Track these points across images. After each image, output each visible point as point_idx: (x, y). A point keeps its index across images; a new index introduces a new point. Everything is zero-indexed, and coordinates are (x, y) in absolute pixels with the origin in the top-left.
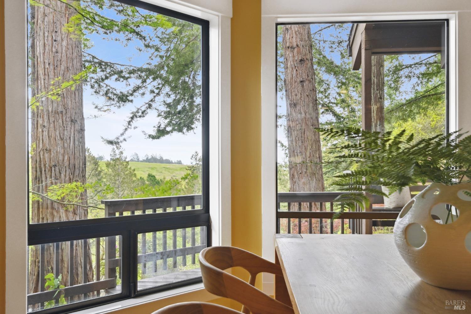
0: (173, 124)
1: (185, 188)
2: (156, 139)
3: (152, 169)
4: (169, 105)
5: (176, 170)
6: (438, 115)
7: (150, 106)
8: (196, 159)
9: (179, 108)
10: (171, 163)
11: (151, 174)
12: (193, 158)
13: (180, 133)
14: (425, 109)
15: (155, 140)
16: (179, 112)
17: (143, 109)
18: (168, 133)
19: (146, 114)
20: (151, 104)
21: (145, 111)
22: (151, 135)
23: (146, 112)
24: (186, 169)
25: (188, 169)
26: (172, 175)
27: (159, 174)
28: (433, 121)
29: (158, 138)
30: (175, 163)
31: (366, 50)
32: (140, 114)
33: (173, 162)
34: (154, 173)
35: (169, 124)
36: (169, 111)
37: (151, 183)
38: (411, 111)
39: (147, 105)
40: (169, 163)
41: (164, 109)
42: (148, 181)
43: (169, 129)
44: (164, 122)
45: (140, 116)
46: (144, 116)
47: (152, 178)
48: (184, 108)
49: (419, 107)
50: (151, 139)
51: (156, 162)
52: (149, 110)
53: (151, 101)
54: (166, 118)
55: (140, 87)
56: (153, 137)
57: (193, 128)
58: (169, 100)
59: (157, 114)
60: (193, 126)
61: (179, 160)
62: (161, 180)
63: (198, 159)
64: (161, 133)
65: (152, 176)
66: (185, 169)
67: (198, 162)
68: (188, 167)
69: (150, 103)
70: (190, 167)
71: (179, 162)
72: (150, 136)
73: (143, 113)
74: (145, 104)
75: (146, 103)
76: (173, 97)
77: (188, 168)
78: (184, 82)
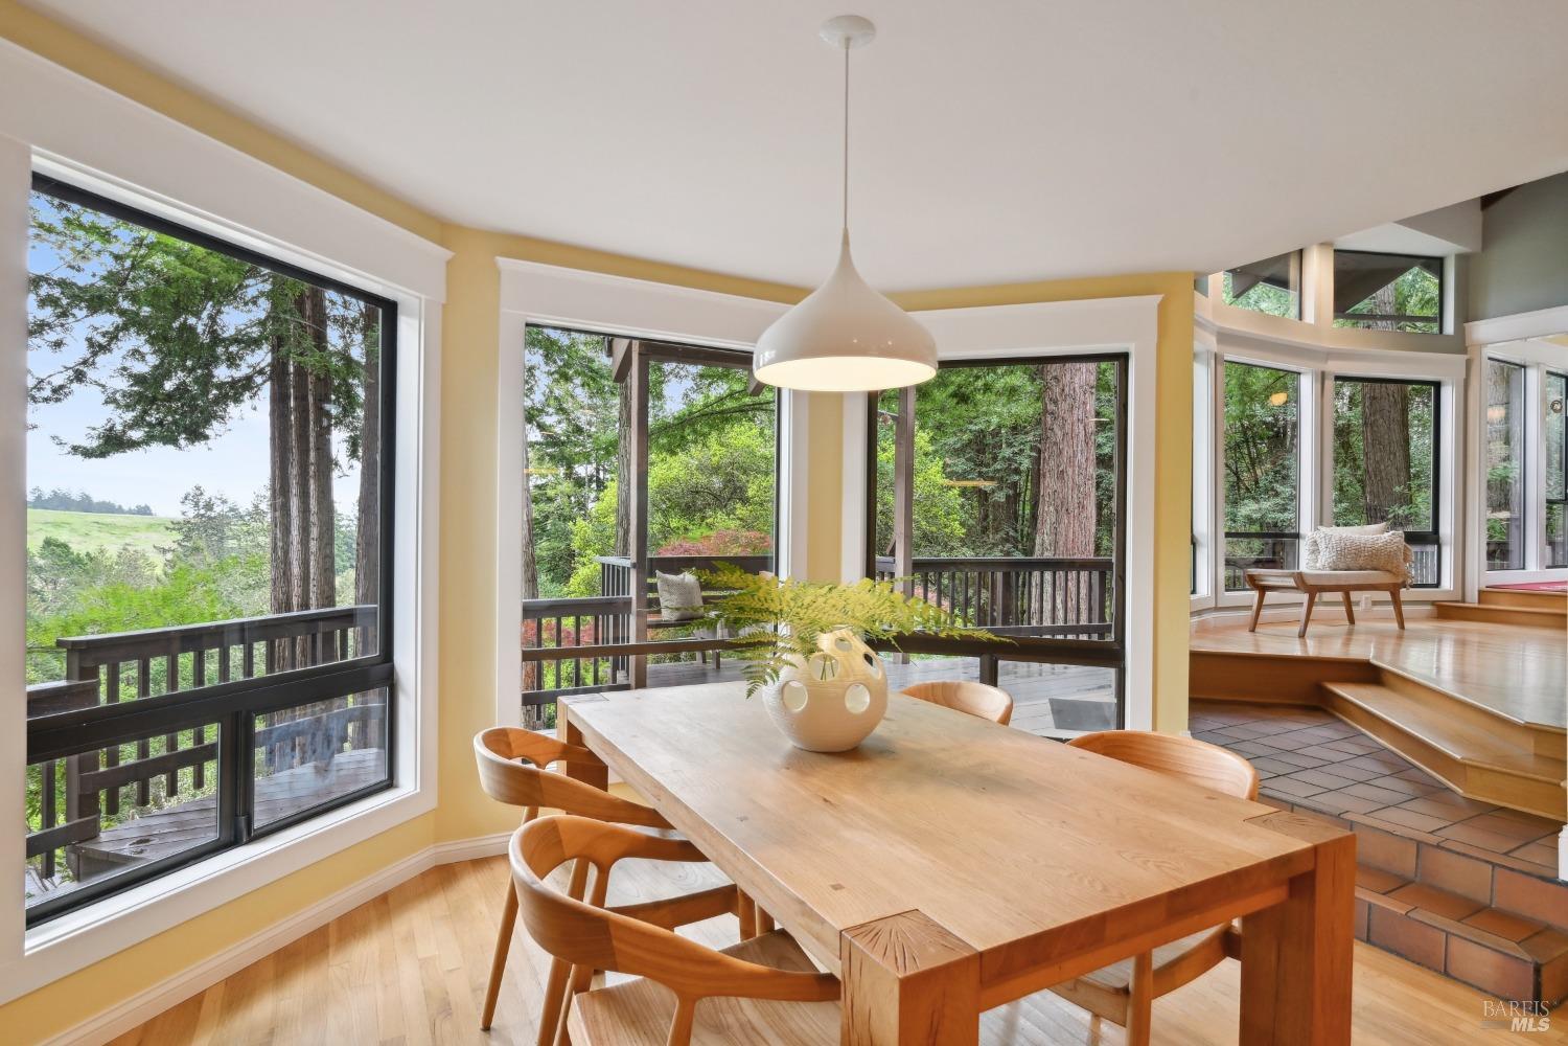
0: (150, 425)
1: (166, 574)
2: (96, 457)
3: (57, 525)
4: (139, 379)
5: (136, 529)
6: (722, 445)
7: (79, 376)
8: (197, 505)
9: (169, 386)
10: (120, 510)
11: (56, 540)
12: (187, 502)
13: (170, 447)
14: (705, 435)
15: (93, 459)
16: (170, 397)
17: (58, 381)
18: (133, 444)
19: (66, 395)
20: (82, 371)
21: (61, 387)
22: (79, 447)
23: (66, 390)
24: (167, 529)
25: (174, 529)
26: (123, 542)
27: (80, 539)
28: (714, 455)
29: (103, 454)
30: (130, 512)
31: (640, 354)
32: (47, 393)
33: (126, 508)
34: (62, 536)
35: (136, 424)
36: (139, 394)
37: (55, 563)
38: (683, 437)
39: (71, 373)
40: (113, 513)
41: (123, 384)
42: (44, 559)
43: (136, 434)
44: (120, 418)
45: (46, 400)
46: (58, 400)
47: (58, 551)
48: (182, 388)
49: (695, 431)
50: (79, 457)
51: (68, 509)
52: (75, 386)
53: (85, 362)
54: (128, 407)
55: (48, 325)
56: (87, 453)
57: (206, 438)
58: (141, 368)
59: (103, 397)
60: (208, 432)
61: (143, 505)
62: (88, 554)
63: (201, 504)
64: (113, 442)
65: (58, 546)
66: (162, 529)
67: (202, 512)
68: (172, 523)
69: (81, 368)
70: (179, 523)
71: (144, 511)
72: (75, 449)
73: (55, 391)
74: (63, 369)
75: (67, 369)
76: (153, 360)
77: (172, 526)
78: (185, 327)
